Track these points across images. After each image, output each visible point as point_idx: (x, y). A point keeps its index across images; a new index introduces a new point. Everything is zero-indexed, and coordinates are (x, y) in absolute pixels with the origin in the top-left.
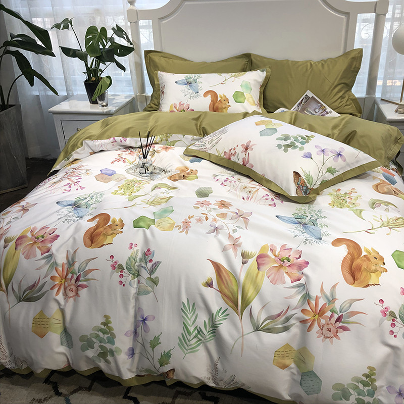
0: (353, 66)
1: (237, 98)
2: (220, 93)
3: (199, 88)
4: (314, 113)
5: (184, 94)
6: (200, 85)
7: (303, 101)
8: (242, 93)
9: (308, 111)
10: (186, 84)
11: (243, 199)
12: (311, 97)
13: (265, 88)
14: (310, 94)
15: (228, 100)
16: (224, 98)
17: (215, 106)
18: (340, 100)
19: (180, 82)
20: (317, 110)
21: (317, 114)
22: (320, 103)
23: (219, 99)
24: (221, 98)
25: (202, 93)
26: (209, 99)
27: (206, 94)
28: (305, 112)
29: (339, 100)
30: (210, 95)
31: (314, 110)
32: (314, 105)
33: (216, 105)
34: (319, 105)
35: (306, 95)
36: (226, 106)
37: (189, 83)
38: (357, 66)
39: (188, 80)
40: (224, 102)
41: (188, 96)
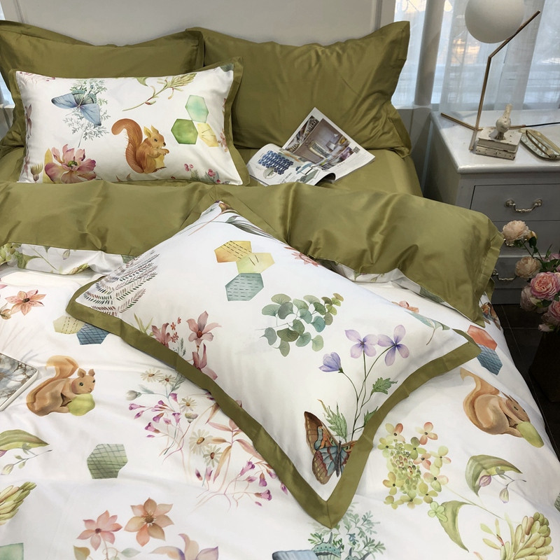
0: (395, 56)
1: (179, 134)
2: (145, 124)
3: (101, 114)
4: (328, 152)
5: (71, 128)
6: (103, 107)
7: (307, 129)
8: (191, 123)
9: (316, 147)
10: (74, 106)
11: (198, 475)
12: (320, 120)
13: (233, 104)
14: (318, 115)
15: (162, 138)
16: (154, 135)
17: (138, 152)
18: (371, 124)
19: (62, 101)
20: (333, 146)
21: (334, 153)
22: (336, 132)
23: (145, 137)
24: (149, 134)
25: (108, 124)
26: (123, 138)
27: (116, 128)
28: (311, 149)
29: (371, 126)
30: (125, 131)
31: (328, 146)
32: (326, 137)
33: (140, 149)
34: (336, 135)
35: (312, 117)
36: (160, 152)
37: (79, 104)
38: (400, 57)
39: (77, 96)
40: (154, 143)
41: (81, 132)
